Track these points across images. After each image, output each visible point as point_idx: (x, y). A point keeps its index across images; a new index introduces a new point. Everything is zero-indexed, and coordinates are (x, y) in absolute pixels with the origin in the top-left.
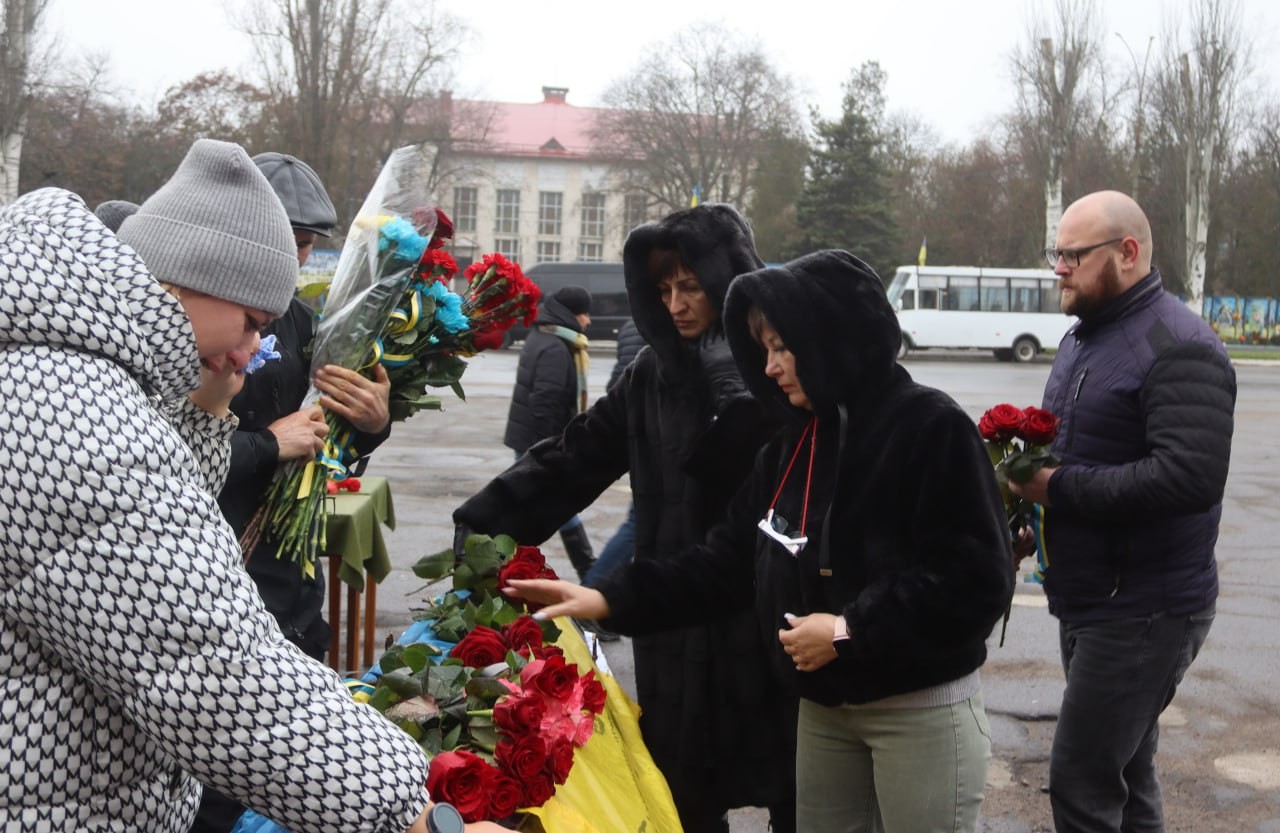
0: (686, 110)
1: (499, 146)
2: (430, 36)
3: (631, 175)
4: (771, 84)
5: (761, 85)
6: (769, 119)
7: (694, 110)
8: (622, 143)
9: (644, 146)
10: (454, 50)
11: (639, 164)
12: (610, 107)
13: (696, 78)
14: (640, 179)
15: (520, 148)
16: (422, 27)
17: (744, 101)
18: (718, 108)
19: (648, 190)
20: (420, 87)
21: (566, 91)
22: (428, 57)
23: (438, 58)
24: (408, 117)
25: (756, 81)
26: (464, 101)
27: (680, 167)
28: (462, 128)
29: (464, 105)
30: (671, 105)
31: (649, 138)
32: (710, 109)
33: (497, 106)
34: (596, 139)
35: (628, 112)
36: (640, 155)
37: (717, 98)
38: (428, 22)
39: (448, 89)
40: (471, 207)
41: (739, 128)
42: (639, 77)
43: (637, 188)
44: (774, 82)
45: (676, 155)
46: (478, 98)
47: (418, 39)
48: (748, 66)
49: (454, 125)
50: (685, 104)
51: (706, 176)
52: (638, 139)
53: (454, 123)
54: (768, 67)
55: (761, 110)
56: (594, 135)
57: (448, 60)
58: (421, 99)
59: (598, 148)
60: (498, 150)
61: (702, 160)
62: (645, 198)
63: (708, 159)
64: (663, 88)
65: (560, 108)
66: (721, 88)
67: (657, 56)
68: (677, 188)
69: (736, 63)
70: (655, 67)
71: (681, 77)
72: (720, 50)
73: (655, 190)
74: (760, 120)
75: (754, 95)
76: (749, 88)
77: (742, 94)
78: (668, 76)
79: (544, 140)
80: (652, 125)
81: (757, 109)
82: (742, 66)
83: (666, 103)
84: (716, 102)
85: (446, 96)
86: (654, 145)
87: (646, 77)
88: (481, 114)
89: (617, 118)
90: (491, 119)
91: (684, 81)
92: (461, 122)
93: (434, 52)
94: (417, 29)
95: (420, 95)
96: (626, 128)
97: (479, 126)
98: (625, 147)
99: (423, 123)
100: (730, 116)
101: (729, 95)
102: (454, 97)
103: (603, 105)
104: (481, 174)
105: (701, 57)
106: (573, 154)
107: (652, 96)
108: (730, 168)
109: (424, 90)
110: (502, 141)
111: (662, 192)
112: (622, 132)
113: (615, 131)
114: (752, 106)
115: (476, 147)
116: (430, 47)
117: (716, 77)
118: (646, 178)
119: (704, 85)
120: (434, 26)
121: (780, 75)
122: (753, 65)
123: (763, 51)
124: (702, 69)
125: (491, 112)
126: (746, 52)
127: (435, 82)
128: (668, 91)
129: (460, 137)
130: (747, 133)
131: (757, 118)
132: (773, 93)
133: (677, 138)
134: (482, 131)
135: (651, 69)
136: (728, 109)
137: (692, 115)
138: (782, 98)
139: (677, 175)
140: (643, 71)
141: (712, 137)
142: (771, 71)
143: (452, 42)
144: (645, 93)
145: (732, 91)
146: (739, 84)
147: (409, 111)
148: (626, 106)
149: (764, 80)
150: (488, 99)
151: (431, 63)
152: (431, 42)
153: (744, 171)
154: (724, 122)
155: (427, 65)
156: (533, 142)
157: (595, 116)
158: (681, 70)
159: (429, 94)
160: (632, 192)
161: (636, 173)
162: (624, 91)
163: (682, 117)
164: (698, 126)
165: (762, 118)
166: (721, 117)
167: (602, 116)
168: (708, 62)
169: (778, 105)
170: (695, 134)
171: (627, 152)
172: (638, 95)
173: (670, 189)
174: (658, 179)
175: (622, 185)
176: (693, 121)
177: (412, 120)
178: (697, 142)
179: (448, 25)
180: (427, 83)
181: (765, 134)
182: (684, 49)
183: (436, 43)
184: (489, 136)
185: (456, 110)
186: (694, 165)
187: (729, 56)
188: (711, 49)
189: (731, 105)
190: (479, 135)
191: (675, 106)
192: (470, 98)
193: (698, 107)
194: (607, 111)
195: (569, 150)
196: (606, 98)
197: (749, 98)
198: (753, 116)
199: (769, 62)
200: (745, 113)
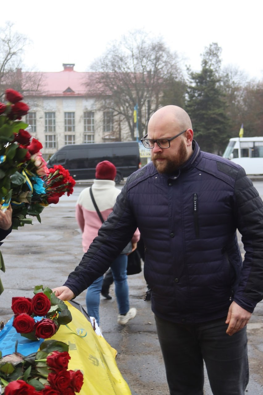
0: (129, 71)
1: (45, 92)
2: (10, 44)
3: (106, 102)
4: (168, 56)
5: (163, 57)
6: (168, 73)
7: (133, 71)
8: (100, 88)
9: (111, 89)
10: (21, 49)
11: (109, 97)
12: (94, 71)
13: (133, 56)
14: (110, 104)
15: (54, 93)
16: (6, 40)
17: (155, 65)
18: (144, 69)
19: (114, 109)
20: (7, 67)
21: (74, 65)
22: (9, 53)
23: (14, 53)
24: (3, 82)
25: (161, 55)
26: (27, 72)
27: (127, 97)
28: (27, 85)
29: (27, 75)
30: (122, 69)
31: (113, 85)
32: (140, 70)
33: (42, 74)
34: (88, 87)
35: (103, 73)
36: (109, 93)
37: (143, 64)
38: (8, 37)
39: (20, 67)
40: (33, 121)
41: (154, 78)
42: (107, 56)
43: (109, 108)
44: (169, 55)
45: (125, 92)
46: (33, 71)
47: (4, 45)
48: (156, 49)
49: (24, 84)
50: (129, 68)
51: (140, 101)
52: (107, 86)
53: (23, 82)
54: (166, 48)
55: (164, 69)
56: (88, 85)
57: (19, 54)
58: (8, 73)
59: (89, 91)
60: (44, 94)
61: (138, 93)
62: (113, 113)
63: (140, 93)
64: (118, 61)
65: (71, 73)
66: (145, 60)
67: (114, 46)
68: (127, 107)
69: (151, 47)
70: (114, 51)
71: (126, 55)
72: (143, 42)
73: (117, 108)
74: (164, 74)
75: (160, 62)
76: (157, 59)
77: (154, 61)
78: (120, 56)
79: (65, 88)
80: (114, 78)
81: (162, 68)
82: (154, 48)
83: (119, 68)
84: (143, 66)
85: (19, 70)
86: (115, 88)
87: (110, 57)
88: (35, 78)
89: (97, 76)
90: (40, 80)
91: (128, 57)
92: (27, 82)
93: (12, 51)
94: (4, 41)
95: (7, 71)
96: (102, 81)
97: (35, 84)
98: (102, 89)
99: (9, 84)
100: (149, 72)
101: (149, 63)
102: (22, 71)
103: (91, 71)
104: (37, 106)
105: (135, 45)
106: (78, 94)
107: (113, 65)
108: (151, 97)
109: (9, 69)
110: (46, 90)
111: (120, 109)
112: (100, 82)
113: (97, 83)
114: (159, 67)
115: (34, 94)
116: (10, 49)
117: (142, 54)
118: (112, 103)
119: (137, 58)
120: (11, 39)
121: (172, 51)
122: (159, 48)
123: (163, 41)
124: (136, 51)
125: (40, 77)
126: (155, 42)
127: (13, 65)
128: (120, 63)
129: (27, 89)
130: (158, 79)
131: (162, 72)
132: (169, 60)
133: (125, 84)
134: (36, 86)
135: (112, 53)
136: (148, 69)
137: (132, 73)
138: (173, 62)
139: (126, 101)
140: (108, 54)
141: (142, 83)
142: (167, 50)
143: (20, 46)
144: (110, 64)
145: (150, 60)
146: (153, 57)
147: (3, 79)
148: (101, 70)
149: (164, 55)
150: (38, 71)
151: (11, 56)
152: (11, 46)
153: (157, 98)
154: (147, 75)
155: (9, 57)
156: (60, 89)
157: (87, 76)
158: (125, 52)
159: (11, 70)
160: (106, 110)
161: (108, 101)
162: (100, 64)
163: (127, 74)
164: (135, 78)
165: (164, 72)
166: (145, 73)
167: (91, 75)
168: (138, 48)
169: (172, 66)
170: (134, 81)
171: (103, 91)
172: (107, 65)
173: (124, 107)
174: (118, 104)
175: (102, 107)
176: (132, 76)
177: (4, 83)
178: (135, 85)
179: (17, 38)
180: (10, 65)
181: (166, 80)
182: (126, 43)
183: (13, 47)
184: (39, 88)
185: (24, 77)
186: (134, 96)
187: (148, 44)
188: (139, 42)
189: (150, 67)
190: (35, 88)
191: (124, 69)
192: (30, 71)
193: (135, 69)
194: (93, 73)
195: (77, 92)
196: (92, 67)
197: (158, 63)
198: (160, 72)
199: (166, 46)
200: (157, 71)
